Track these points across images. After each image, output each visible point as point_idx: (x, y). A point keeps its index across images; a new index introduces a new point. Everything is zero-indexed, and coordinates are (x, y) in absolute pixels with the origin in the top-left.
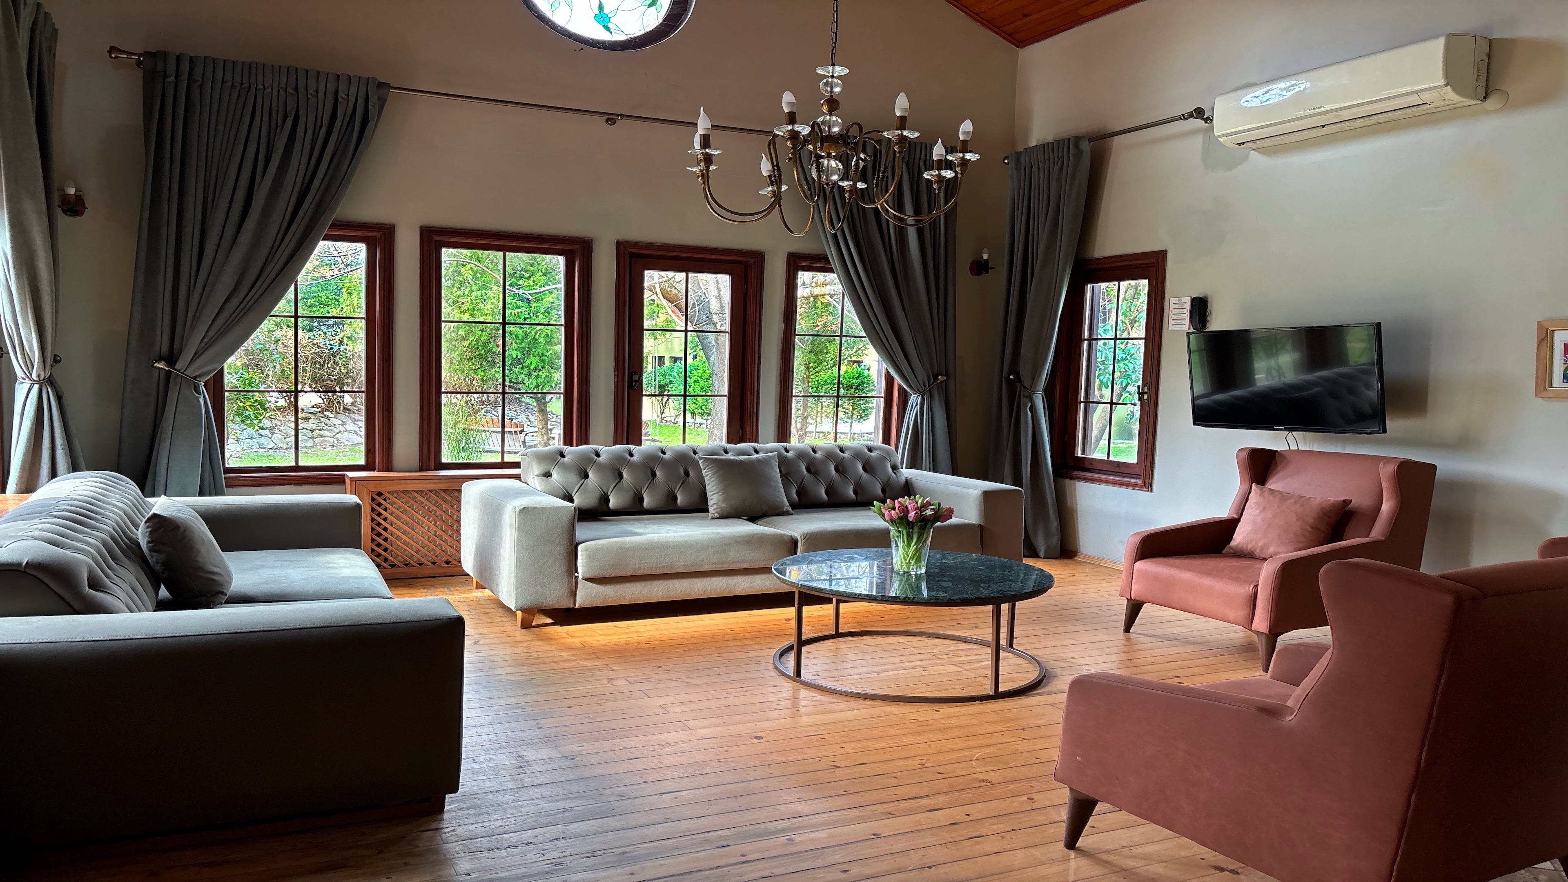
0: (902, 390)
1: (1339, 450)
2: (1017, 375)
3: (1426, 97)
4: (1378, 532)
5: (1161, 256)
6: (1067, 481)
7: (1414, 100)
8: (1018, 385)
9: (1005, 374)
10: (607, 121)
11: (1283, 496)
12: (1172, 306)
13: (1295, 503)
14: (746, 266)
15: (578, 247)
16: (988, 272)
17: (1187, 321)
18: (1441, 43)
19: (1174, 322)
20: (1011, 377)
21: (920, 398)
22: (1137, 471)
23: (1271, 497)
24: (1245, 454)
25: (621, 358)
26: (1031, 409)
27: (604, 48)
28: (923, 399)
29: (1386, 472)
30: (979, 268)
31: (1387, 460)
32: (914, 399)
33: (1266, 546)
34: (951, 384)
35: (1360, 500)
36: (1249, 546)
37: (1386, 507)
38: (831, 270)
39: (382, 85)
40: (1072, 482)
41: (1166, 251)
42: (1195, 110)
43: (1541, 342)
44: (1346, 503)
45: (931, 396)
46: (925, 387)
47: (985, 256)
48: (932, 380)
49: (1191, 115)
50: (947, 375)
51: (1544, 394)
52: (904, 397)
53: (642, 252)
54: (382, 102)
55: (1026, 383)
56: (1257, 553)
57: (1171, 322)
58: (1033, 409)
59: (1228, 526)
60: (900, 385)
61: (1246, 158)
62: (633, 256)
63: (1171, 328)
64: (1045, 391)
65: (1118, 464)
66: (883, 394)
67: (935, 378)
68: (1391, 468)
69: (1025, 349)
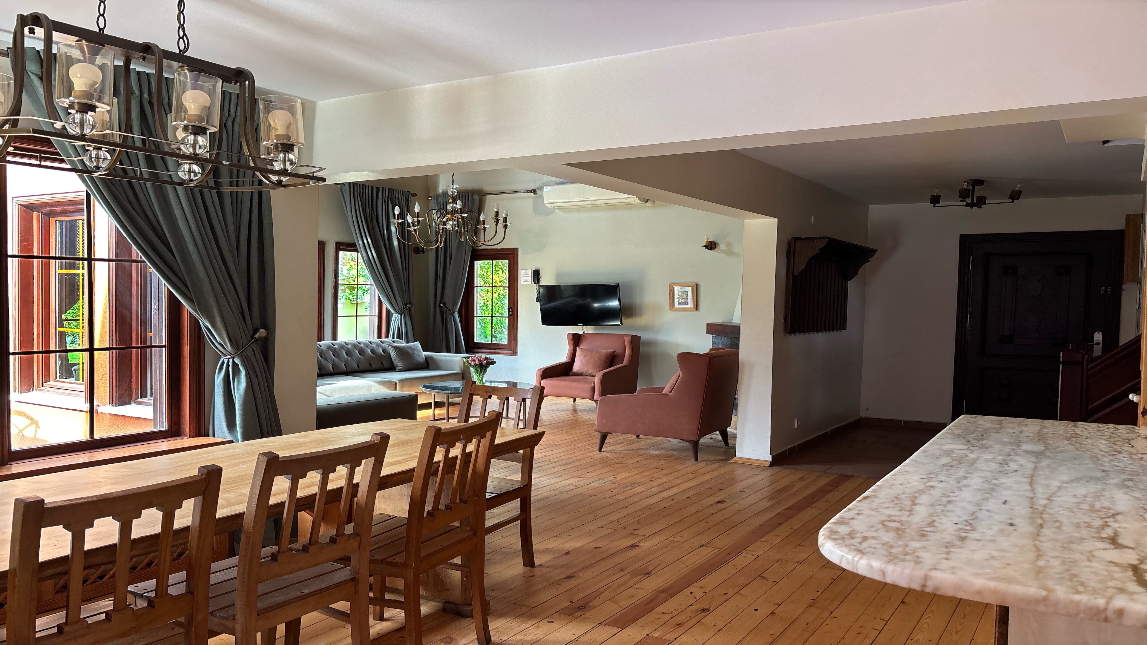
0: (388, 312)
1: (601, 332)
2: (444, 304)
4: (626, 360)
5: (516, 251)
8: (445, 308)
9: (438, 303)
11: (590, 351)
12: (522, 273)
13: (596, 353)
16: (424, 253)
17: (530, 280)
19: (524, 280)
20: (441, 305)
21: (399, 316)
22: (508, 347)
23: (586, 351)
24: (571, 336)
26: (453, 320)
28: (401, 316)
29: (627, 340)
30: (420, 251)
31: (627, 335)
32: (396, 318)
33: (588, 370)
34: (413, 309)
35: (618, 351)
36: (581, 371)
37: (627, 352)
38: (358, 251)
41: (518, 248)
42: (533, 189)
43: (670, 291)
44: (614, 352)
45: (405, 315)
46: (402, 310)
48: (404, 307)
49: (531, 191)
50: (410, 303)
51: (673, 310)
52: (389, 314)
55: (450, 308)
56: (584, 374)
57: (522, 280)
59: (569, 364)
60: (387, 308)
61: (553, 212)
63: (523, 283)
64: (458, 311)
65: (498, 345)
66: (377, 314)
67: (406, 305)
68: (629, 338)
69: (448, 291)
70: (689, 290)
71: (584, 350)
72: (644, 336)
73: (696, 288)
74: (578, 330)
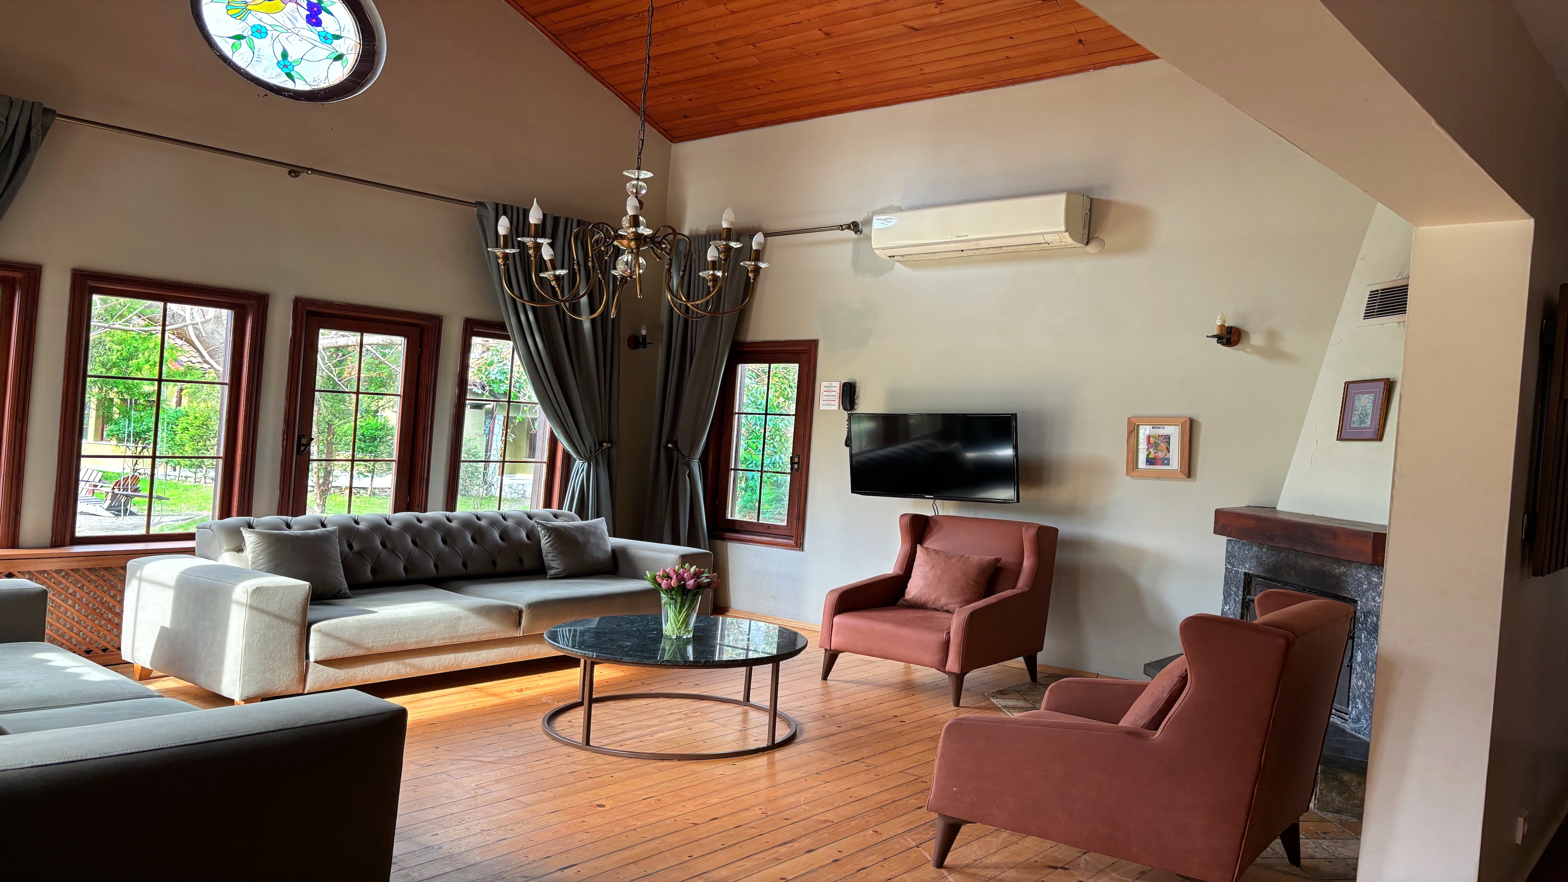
0: (567, 456)
2: (675, 444)
3: (1048, 238)
4: (1023, 582)
5: (813, 345)
6: (719, 542)
7: (1039, 239)
8: (675, 452)
9: (663, 442)
10: (290, 172)
11: (947, 555)
12: (823, 389)
13: (959, 561)
14: (422, 329)
15: (252, 302)
16: (645, 347)
17: (836, 403)
18: (1062, 198)
19: (824, 403)
20: (670, 445)
21: (586, 464)
22: (787, 532)
23: (936, 556)
24: (907, 519)
25: (291, 420)
26: (689, 475)
27: (289, 97)
28: (589, 465)
29: (1028, 536)
30: (636, 342)
31: (1029, 525)
32: (579, 465)
33: (938, 599)
34: (614, 452)
35: (1008, 558)
36: (923, 599)
37: (1027, 563)
38: (507, 338)
39: (47, 111)
40: (724, 543)
41: (818, 340)
42: (853, 223)
43: (1130, 433)
44: (998, 560)
45: (597, 463)
46: (591, 453)
47: (644, 332)
48: (598, 447)
49: (849, 227)
50: (610, 441)
51: (1133, 474)
52: (568, 461)
53: (321, 310)
54: (45, 129)
55: (685, 452)
56: (929, 605)
57: (822, 403)
58: (691, 476)
59: (899, 582)
60: (564, 450)
61: (892, 268)
62: (310, 314)
63: (822, 408)
64: (700, 459)
65: (769, 526)
66: (545, 459)
67: (601, 445)
68: (1032, 532)
69: (684, 420)
70: (1173, 432)
71: (932, 554)
72: (1066, 528)
73: (1191, 428)
74: (924, 507)
